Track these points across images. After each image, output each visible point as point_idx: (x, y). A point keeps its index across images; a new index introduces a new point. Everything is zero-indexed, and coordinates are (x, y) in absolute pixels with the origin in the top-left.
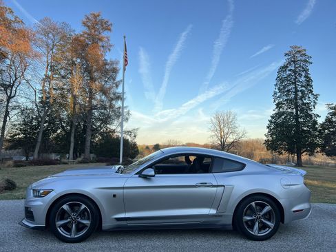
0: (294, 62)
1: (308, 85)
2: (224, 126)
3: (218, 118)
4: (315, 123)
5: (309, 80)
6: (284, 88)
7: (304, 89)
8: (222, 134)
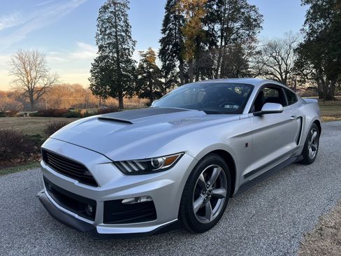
0: (115, 4)
1: (127, 31)
2: (31, 69)
3: (21, 58)
4: (134, 68)
5: (127, 25)
6: (105, 30)
7: (123, 34)
8: (29, 78)
